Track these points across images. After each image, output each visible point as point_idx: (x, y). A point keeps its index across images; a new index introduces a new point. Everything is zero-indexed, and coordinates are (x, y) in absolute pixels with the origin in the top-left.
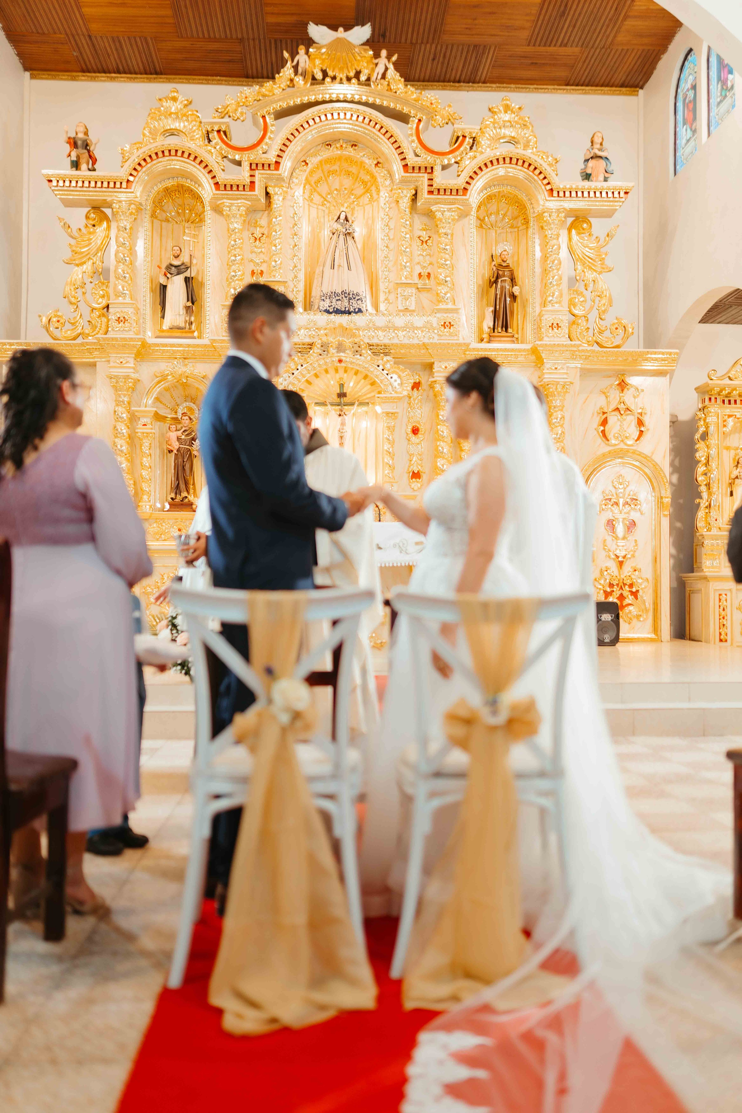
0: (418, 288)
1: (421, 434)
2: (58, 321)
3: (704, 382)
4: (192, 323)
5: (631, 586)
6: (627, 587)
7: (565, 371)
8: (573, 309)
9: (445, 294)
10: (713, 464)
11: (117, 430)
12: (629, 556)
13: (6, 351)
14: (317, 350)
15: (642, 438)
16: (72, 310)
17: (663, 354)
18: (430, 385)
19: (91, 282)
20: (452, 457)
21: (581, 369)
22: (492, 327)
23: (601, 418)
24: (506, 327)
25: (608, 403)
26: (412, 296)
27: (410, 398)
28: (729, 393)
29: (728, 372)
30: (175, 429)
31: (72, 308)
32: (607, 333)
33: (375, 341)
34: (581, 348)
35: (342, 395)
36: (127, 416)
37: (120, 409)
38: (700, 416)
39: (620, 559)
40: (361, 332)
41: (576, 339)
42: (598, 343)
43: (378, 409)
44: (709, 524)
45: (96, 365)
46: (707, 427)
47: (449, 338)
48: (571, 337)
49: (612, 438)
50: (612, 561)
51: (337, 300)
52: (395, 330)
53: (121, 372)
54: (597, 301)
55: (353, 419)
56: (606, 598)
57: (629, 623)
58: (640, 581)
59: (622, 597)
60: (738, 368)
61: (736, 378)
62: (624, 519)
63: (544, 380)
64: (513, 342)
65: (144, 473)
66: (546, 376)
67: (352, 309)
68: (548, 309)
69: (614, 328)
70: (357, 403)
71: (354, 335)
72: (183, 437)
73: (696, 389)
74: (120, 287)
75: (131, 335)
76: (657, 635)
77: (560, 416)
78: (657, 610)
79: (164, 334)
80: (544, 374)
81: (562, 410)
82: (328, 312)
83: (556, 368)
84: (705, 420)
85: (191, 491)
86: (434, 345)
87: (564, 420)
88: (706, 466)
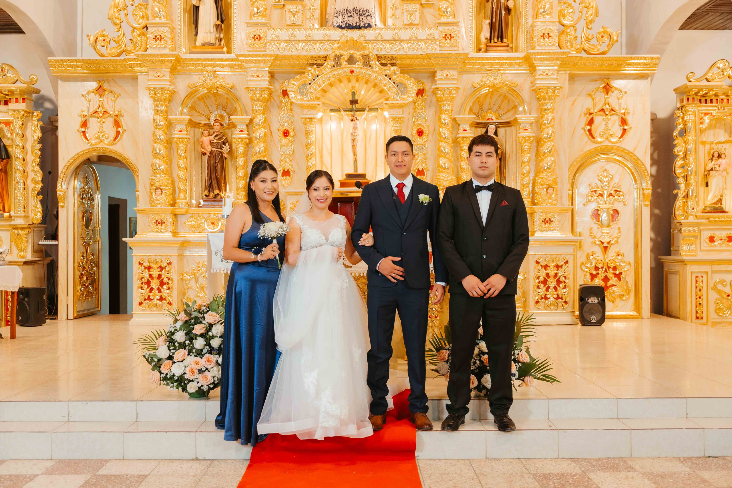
0: (421, 4)
1: (426, 136)
2: (104, 40)
3: (684, 83)
4: (220, 40)
5: (615, 269)
6: (611, 269)
7: (555, 77)
8: (563, 20)
9: (446, 9)
10: (691, 158)
11: (156, 136)
12: (613, 242)
13: (59, 67)
14: (330, 63)
15: (625, 136)
16: (116, 30)
17: (645, 58)
18: (433, 92)
19: (132, 5)
20: (453, 156)
21: (569, 74)
22: (488, 37)
23: (588, 118)
24: (501, 37)
25: (595, 105)
26: (416, 11)
27: (415, 103)
28: (706, 94)
29: (706, 74)
30: (207, 134)
31: (116, 28)
32: (594, 41)
33: (382, 53)
34: (569, 55)
35: (354, 102)
36: (165, 123)
37: (159, 118)
38: (678, 115)
39: (605, 245)
40: (370, 45)
41: (565, 47)
42: (585, 51)
43: (386, 114)
44: (687, 212)
45: (137, 78)
46: (685, 125)
47: (451, 49)
48: (561, 45)
49: (598, 136)
50: (598, 247)
51: (349, 16)
52: (401, 42)
53: (158, 84)
54: (584, 12)
55: (364, 123)
56: (592, 279)
57: (613, 302)
58: (622, 264)
59: (606, 279)
60: (715, 70)
61: (713, 80)
62: (608, 209)
63: (536, 85)
64: (508, 51)
65: (181, 174)
66: (538, 82)
67: (362, 25)
68: (539, 20)
69: (600, 36)
70: (367, 109)
71: (364, 48)
72: (215, 141)
73: (674, 90)
74: (157, 9)
75: (167, 51)
76: (639, 313)
77: (550, 118)
78: (638, 290)
79: (197, 50)
80: (536, 80)
81: (552, 112)
82: (340, 27)
83: (547, 74)
84: (683, 118)
85: (223, 189)
86: (437, 56)
87: (554, 121)
88: (684, 160)
